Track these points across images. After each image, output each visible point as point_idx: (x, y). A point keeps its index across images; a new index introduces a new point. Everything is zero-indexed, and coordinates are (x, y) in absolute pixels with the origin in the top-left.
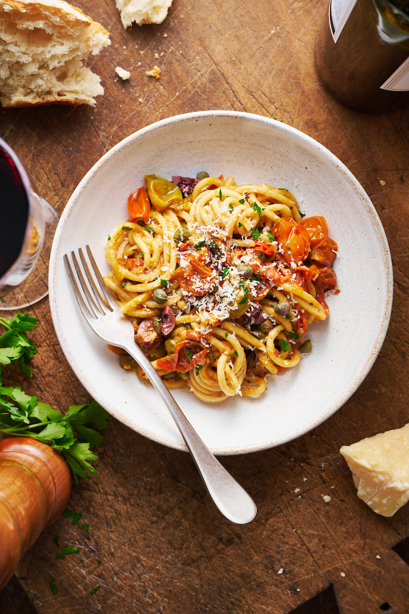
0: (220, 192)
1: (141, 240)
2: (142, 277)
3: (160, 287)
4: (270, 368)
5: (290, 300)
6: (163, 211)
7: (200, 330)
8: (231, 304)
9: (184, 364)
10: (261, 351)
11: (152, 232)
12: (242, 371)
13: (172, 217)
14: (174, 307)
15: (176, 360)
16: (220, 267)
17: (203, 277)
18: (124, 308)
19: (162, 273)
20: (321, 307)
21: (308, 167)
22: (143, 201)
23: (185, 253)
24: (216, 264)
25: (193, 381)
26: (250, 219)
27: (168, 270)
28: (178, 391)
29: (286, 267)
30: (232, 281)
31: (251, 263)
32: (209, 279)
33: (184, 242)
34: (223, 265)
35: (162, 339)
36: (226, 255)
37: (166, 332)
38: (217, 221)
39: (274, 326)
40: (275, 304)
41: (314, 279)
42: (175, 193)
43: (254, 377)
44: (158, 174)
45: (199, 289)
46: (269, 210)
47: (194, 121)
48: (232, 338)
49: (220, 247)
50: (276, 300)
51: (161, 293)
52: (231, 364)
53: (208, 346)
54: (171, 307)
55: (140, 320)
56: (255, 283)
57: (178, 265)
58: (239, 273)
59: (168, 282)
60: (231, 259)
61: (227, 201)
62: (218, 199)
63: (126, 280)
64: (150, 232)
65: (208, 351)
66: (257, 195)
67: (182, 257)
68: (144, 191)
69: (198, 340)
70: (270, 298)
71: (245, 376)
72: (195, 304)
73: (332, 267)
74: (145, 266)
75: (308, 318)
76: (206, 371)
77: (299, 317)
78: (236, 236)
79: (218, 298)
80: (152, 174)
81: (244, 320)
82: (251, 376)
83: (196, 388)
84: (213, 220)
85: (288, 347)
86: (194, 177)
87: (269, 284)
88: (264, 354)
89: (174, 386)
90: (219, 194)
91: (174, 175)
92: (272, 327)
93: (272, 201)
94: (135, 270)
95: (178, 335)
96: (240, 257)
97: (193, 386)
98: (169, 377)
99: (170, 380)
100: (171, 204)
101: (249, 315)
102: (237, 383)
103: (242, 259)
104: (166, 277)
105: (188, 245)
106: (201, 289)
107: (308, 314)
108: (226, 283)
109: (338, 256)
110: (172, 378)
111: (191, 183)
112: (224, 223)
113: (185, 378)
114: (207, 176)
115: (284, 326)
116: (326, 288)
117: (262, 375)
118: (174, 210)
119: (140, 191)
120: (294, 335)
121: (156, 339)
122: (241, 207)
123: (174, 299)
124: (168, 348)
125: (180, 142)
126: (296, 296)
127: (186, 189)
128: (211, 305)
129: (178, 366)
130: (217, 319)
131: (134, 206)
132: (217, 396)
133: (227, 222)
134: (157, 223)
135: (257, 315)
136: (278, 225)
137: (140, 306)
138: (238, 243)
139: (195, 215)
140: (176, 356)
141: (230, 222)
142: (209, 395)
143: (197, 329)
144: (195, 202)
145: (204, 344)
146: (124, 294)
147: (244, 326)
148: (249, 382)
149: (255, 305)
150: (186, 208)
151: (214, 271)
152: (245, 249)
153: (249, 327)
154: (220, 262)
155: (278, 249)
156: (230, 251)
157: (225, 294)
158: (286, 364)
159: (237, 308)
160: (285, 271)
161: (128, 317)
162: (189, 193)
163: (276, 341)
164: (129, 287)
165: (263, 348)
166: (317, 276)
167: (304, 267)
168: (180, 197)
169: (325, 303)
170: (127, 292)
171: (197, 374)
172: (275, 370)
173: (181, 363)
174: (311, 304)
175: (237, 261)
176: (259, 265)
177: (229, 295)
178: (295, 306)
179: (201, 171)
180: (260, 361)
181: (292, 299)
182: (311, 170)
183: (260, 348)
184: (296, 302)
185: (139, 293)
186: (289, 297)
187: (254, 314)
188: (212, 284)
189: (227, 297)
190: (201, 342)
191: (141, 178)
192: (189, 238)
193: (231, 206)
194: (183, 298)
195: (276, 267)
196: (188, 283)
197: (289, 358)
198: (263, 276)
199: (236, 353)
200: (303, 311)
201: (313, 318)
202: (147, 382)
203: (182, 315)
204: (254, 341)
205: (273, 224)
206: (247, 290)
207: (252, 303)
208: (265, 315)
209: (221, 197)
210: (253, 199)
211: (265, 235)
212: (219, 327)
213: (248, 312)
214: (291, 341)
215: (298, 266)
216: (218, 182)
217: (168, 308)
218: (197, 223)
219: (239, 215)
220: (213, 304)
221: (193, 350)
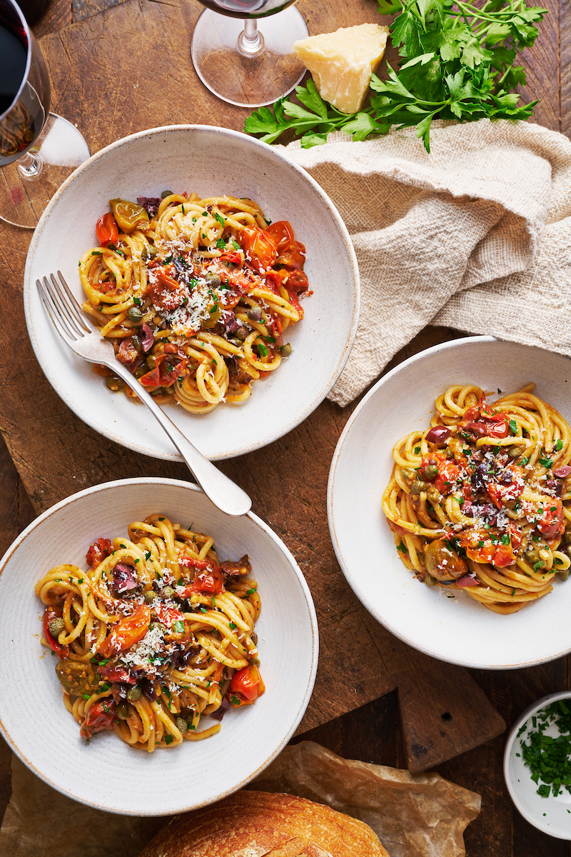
0: (183, 207)
1: (113, 263)
2: (117, 299)
3: (135, 306)
4: (251, 373)
5: (262, 305)
6: (132, 233)
7: (176, 343)
8: (202, 313)
9: (167, 377)
10: (238, 358)
11: (123, 255)
12: (223, 378)
13: (140, 238)
14: (150, 324)
15: (158, 374)
16: (187, 279)
17: (172, 290)
18: (104, 331)
19: (135, 291)
20: (293, 308)
21: (266, 172)
22: (110, 225)
23: (154, 269)
24: (183, 276)
25: (178, 394)
26: (214, 229)
27: (141, 287)
28: (167, 406)
29: (255, 274)
30: (201, 291)
31: (218, 272)
32: (177, 291)
33: (151, 259)
34: (191, 276)
35: (144, 356)
36: (193, 266)
37: (146, 348)
38: (182, 234)
39: (250, 333)
40: (248, 310)
41: (284, 282)
42: (140, 215)
43: (238, 385)
44: (123, 197)
45: (169, 303)
46: (233, 221)
47: (148, 138)
48: (209, 348)
49: (186, 260)
50: (249, 307)
51: (136, 311)
52: (211, 372)
53: (185, 357)
54: (148, 323)
55: (120, 340)
56: (224, 291)
57: (148, 282)
58: (207, 283)
59: (141, 300)
60: (199, 271)
61: (190, 215)
62: (181, 214)
63: (102, 304)
64: (121, 255)
65: (187, 362)
66: (220, 207)
67: (150, 274)
68: (110, 217)
69: (175, 352)
70: (242, 305)
71: (228, 384)
72: (168, 318)
73: (302, 270)
74: (118, 287)
75: (282, 322)
76: (189, 382)
77: (273, 321)
78: (203, 248)
79: (189, 310)
80: (116, 198)
81: (220, 330)
82: (235, 384)
83: (182, 401)
84: (177, 235)
85: (266, 351)
86: (158, 196)
87: (239, 291)
88: (244, 360)
89: (163, 401)
90: (181, 210)
91: (139, 197)
92: (248, 333)
93: (235, 211)
94: (109, 293)
95: (158, 351)
96: (206, 267)
97: (180, 399)
98: (157, 393)
99: (158, 396)
100: (137, 225)
101: (223, 322)
102: (221, 391)
103: (209, 269)
104: (139, 296)
105: (156, 262)
106: (171, 302)
107: (281, 317)
108: (195, 294)
109: (307, 258)
110: (159, 394)
111: (156, 202)
112: (188, 237)
113: (170, 392)
114: (171, 193)
115: (259, 331)
116: (299, 291)
117: (246, 381)
118: (141, 231)
119: (106, 217)
120: (271, 339)
121: (137, 357)
122: (205, 218)
123: (149, 316)
124: (150, 365)
125: (139, 162)
126: (267, 301)
127: (151, 209)
128: (184, 317)
129: (162, 381)
130: (190, 329)
131: (102, 231)
132: (204, 406)
133: (190, 235)
134: (126, 245)
135: (231, 321)
136: (243, 233)
137: (118, 327)
138: (204, 254)
139: (161, 232)
140: (157, 371)
141: (194, 235)
142: (196, 406)
143: (173, 342)
144: (160, 219)
145: (181, 355)
146: (101, 318)
147: (221, 335)
148: (234, 390)
149: (227, 312)
150: (153, 228)
151: (182, 283)
152: (211, 259)
153: (225, 335)
154: (186, 273)
155: (246, 257)
156: (198, 263)
157: (196, 305)
158: (266, 367)
159: (209, 317)
160: (255, 277)
161: (107, 339)
162: (155, 212)
163: (254, 347)
164: (106, 310)
165: (241, 355)
166: (286, 279)
167: (273, 271)
168: (147, 217)
169: (299, 305)
170: (104, 315)
171: (181, 386)
172: (258, 375)
173: (164, 378)
174: (283, 306)
175: (204, 272)
176: (227, 273)
177: (199, 305)
178: (268, 311)
179: (165, 190)
180: (240, 367)
181: (264, 303)
182: (269, 176)
183: (239, 355)
184: (268, 307)
185: (116, 315)
186: (260, 303)
187: (227, 322)
188: (182, 296)
189: (197, 307)
190: (179, 354)
191: (106, 202)
192: (157, 255)
193: (194, 220)
194: (158, 314)
195: (246, 275)
196: (160, 298)
197: (270, 361)
198: (233, 284)
199: (214, 362)
200: (276, 314)
201: (288, 321)
202: (137, 400)
203: (159, 330)
204: (233, 348)
205: (239, 233)
206: (217, 298)
207: (224, 311)
208: (239, 322)
209: (184, 212)
210: (215, 210)
211: (231, 244)
212: (195, 337)
213: (220, 320)
214: (269, 345)
215: (266, 271)
216: (182, 198)
217: (144, 326)
218: (163, 240)
219: (202, 227)
220: (186, 316)
221: (173, 363)
